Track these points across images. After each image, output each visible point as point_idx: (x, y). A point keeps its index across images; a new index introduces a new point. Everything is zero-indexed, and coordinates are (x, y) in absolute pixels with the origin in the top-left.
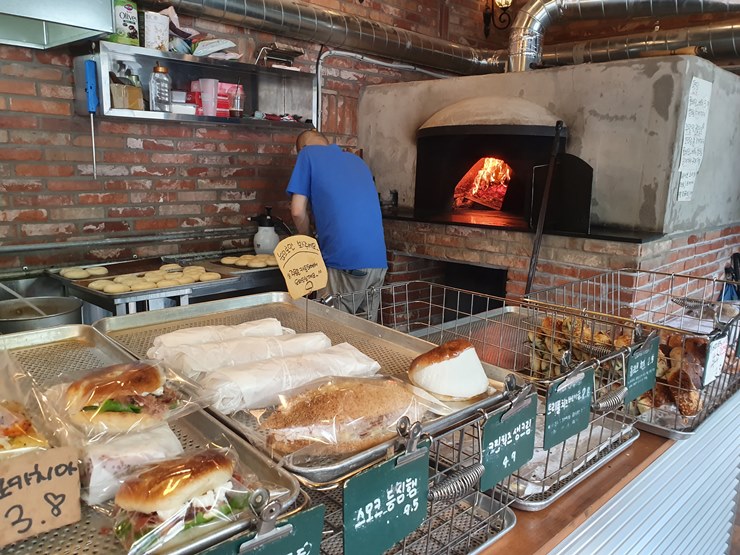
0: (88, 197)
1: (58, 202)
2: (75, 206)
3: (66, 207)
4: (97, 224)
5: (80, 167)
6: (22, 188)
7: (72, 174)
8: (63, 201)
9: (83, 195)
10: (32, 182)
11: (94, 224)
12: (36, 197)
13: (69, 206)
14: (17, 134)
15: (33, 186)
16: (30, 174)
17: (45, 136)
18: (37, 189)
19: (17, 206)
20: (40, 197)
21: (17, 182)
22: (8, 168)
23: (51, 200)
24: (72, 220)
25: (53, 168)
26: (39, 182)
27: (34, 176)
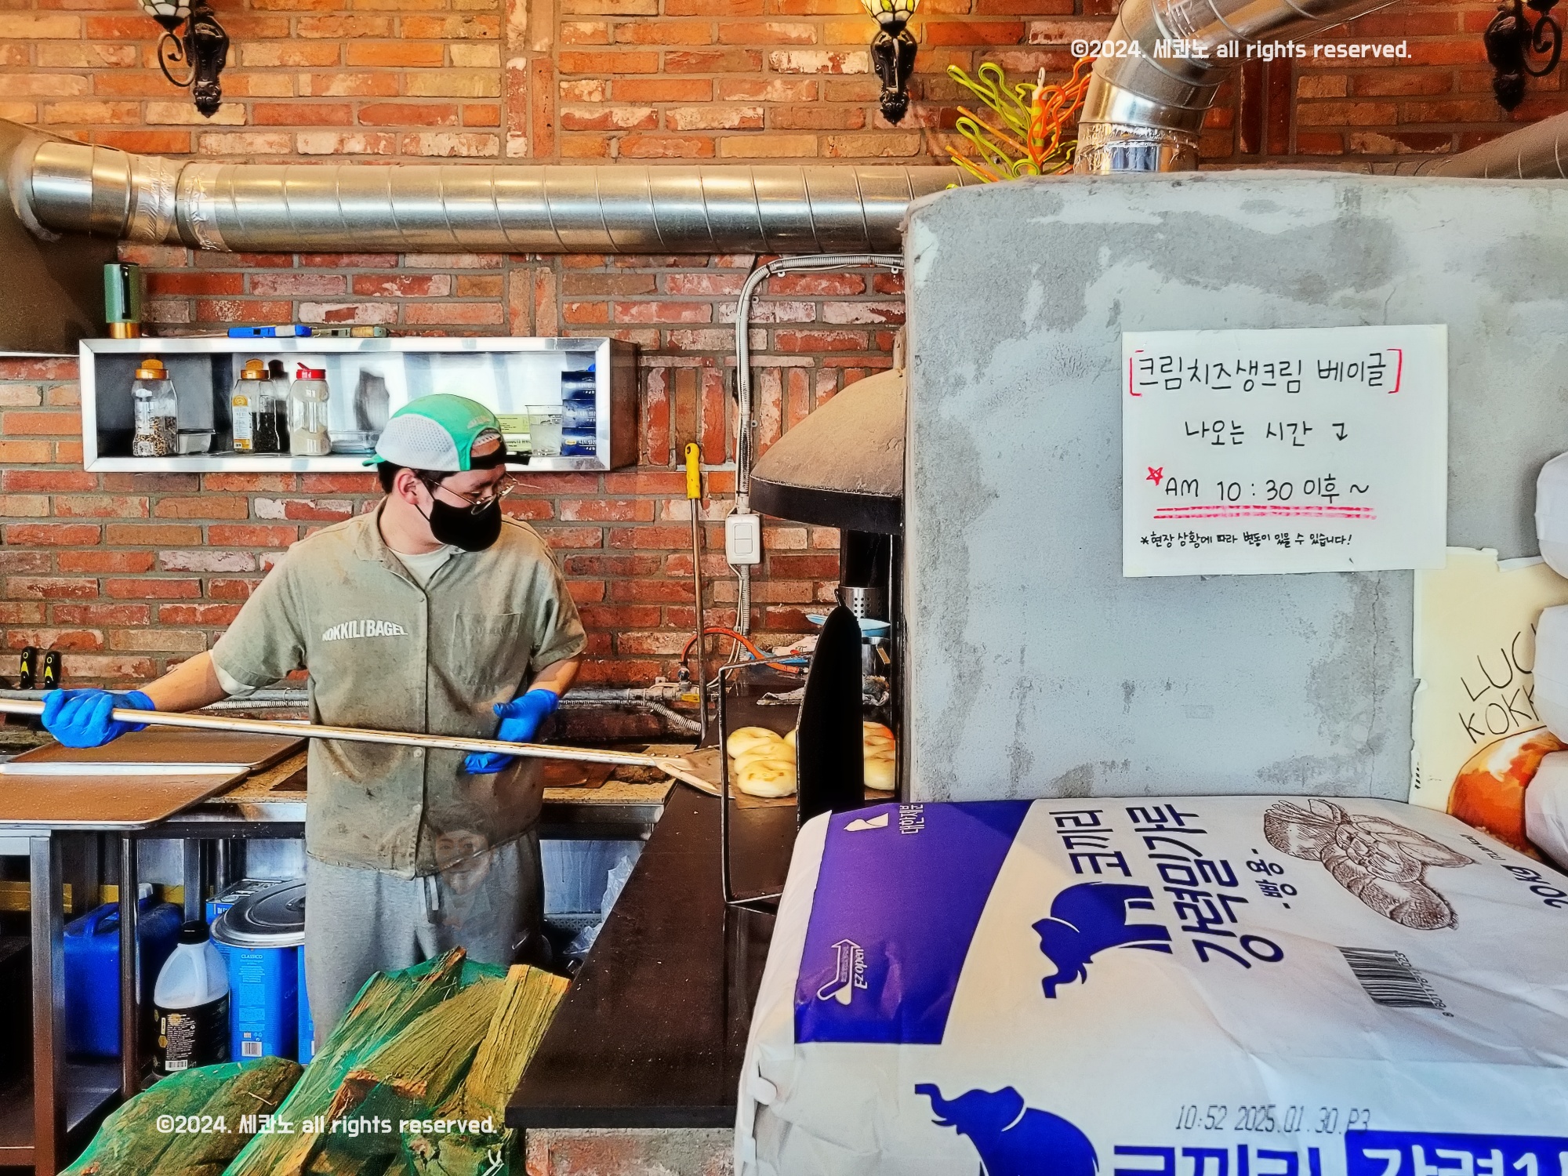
0: (176, 610)
1: (122, 617)
2: (153, 626)
3: (136, 627)
5: (164, 555)
6: (67, 592)
7: (151, 567)
8: (130, 618)
9: (168, 606)
10: (82, 581)
12: (86, 609)
13: (141, 627)
14: (63, 500)
15: (82, 588)
16: (78, 569)
17: (106, 502)
18: (88, 595)
19: (56, 621)
20: (93, 609)
21: (60, 581)
22: (47, 558)
23: (111, 614)
24: (147, 653)
25: (117, 557)
26: (92, 582)
27: (86, 573)
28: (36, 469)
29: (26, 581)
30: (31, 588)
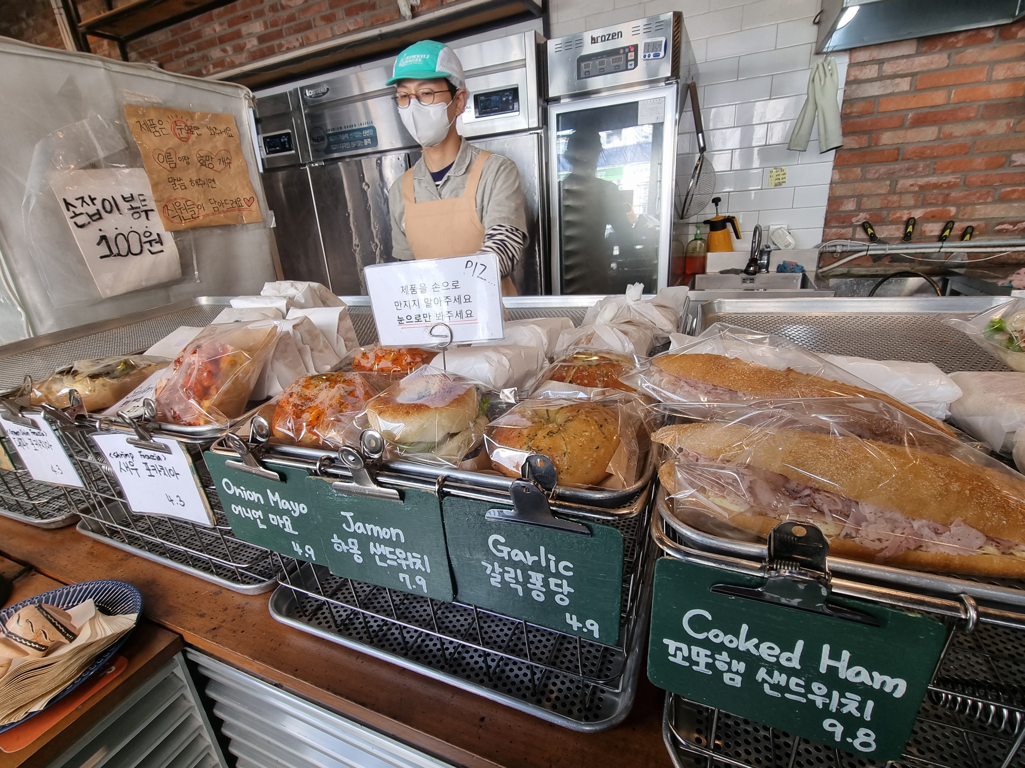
0: (1014, 191)
1: (973, 198)
2: (994, 202)
3: (981, 204)
4: (1014, 224)
5: (1014, 157)
6: (936, 186)
7: (1002, 166)
8: (979, 198)
9: (1009, 189)
10: (951, 178)
11: (1010, 223)
12: (948, 195)
13: (985, 203)
14: (948, 128)
15: (948, 183)
16: (949, 171)
17: (981, 126)
18: (951, 186)
19: (924, 204)
20: (953, 194)
21: (933, 179)
22: (928, 166)
23: (965, 197)
24: (984, 219)
25: (979, 161)
26: (958, 178)
27: (953, 172)
28: (933, 110)
29: (911, 181)
30: (912, 185)
